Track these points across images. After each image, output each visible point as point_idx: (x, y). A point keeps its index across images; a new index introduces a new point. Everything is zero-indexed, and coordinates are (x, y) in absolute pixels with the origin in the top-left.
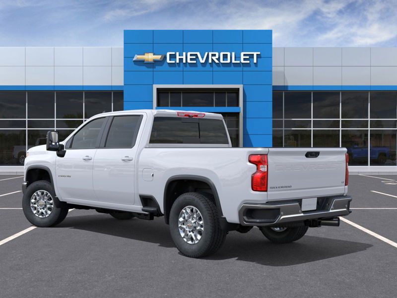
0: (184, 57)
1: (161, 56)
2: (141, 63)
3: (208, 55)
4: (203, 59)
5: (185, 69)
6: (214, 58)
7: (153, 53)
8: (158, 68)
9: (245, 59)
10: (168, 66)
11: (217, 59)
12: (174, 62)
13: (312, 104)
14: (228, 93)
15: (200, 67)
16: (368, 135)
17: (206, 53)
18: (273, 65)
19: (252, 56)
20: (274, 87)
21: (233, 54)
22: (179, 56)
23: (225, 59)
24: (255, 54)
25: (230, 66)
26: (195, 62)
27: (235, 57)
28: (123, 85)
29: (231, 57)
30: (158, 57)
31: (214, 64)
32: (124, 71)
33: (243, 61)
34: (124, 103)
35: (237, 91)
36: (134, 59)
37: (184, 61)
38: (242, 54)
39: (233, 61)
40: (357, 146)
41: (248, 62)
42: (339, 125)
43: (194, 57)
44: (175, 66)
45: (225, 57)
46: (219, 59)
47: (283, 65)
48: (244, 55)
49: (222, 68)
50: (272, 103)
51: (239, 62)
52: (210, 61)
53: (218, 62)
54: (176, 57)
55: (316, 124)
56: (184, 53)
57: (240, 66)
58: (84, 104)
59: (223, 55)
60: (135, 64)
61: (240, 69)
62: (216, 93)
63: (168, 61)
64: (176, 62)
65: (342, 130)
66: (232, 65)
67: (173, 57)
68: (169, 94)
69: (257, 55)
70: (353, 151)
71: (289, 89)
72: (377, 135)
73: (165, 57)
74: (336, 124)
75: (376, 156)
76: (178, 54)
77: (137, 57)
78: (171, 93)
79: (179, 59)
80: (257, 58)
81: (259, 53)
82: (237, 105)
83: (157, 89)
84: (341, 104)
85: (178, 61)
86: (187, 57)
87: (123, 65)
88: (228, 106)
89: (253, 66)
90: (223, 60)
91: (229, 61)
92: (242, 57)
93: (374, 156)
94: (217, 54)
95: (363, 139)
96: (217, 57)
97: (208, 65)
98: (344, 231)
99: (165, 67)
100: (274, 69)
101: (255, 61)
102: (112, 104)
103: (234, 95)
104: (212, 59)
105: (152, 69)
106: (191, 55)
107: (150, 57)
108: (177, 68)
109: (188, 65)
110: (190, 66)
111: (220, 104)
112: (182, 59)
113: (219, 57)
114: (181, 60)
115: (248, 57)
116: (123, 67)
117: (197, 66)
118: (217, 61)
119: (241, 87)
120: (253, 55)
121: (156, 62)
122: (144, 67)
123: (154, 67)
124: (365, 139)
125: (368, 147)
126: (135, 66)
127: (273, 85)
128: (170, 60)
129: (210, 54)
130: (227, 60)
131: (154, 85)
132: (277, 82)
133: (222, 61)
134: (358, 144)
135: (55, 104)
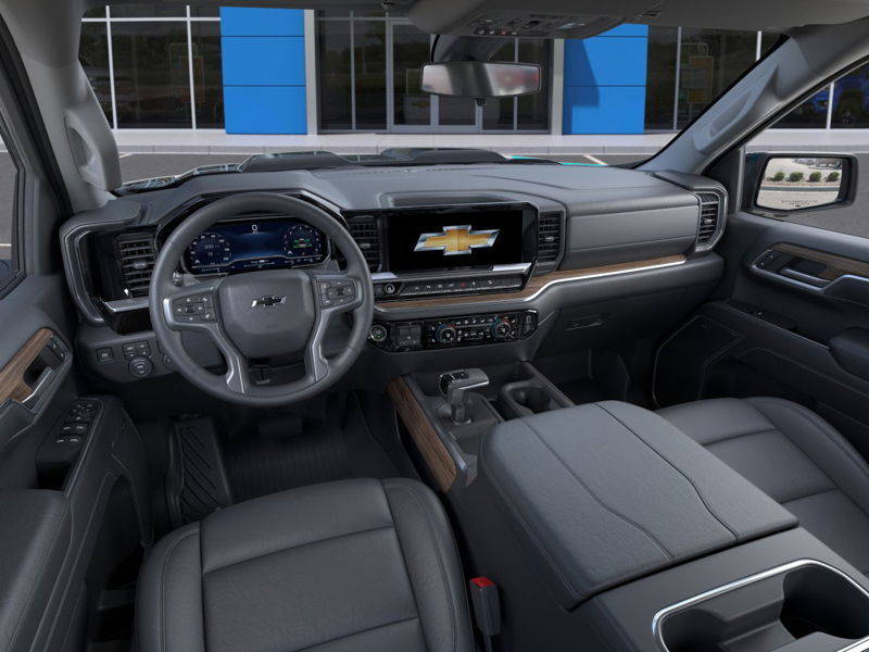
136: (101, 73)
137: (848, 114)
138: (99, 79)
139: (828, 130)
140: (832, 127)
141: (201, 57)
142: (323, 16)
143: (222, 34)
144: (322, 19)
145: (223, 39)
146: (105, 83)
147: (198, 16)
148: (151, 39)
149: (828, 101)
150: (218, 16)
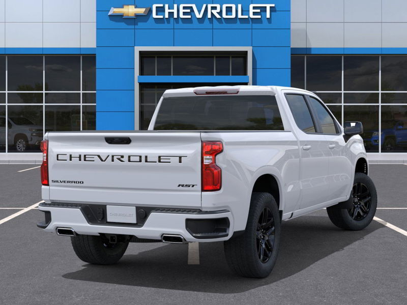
0: (175, 11)
1: (145, 9)
2: (119, 18)
3: (206, 8)
4: (199, 14)
5: (177, 26)
6: (214, 12)
7: (134, 5)
8: (141, 25)
9: (254, 13)
10: (154, 22)
11: (217, 13)
12: (162, 17)
13: (343, 72)
14: (233, 57)
15: (196, 24)
17: (204, 6)
18: (292, 21)
19: (264, 9)
20: (292, 49)
21: (240, 6)
22: (169, 9)
23: (229, 13)
24: (268, 6)
25: (236, 23)
26: (189, 17)
27: (242, 11)
28: (95, 47)
29: (237, 11)
30: (141, 11)
31: (214, 19)
32: (97, 29)
33: (252, 16)
34: (97, 70)
35: (244, 54)
36: (110, 13)
37: (175, 16)
38: (251, 6)
39: (240, 16)
40: (401, 127)
41: (259, 17)
42: (378, 99)
43: (189, 11)
44: (164, 23)
45: (229, 10)
46: (220, 13)
47: (305, 21)
48: (254, 8)
49: (225, 25)
50: (290, 70)
51: (247, 17)
52: (209, 16)
53: (220, 17)
54: (164, 11)
55: (348, 98)
56: (175, 6)
57: (249, 23)
58: (44, 72)
59: (226, 7)
60: (111, 20)
61: (249, 26)
62: (216, 57)
63: (154, 16)
64: (164, 16)
65: (382, 106)
66: (238, 20)
67: (160, 10)
68: (156, 58)
69: (270, 7)
70: (396, 133)
71: (313, 53)
73: (150, 11)
74: (374, 98)
76: (167, 6)
77: (114, 11)
78: (158, 57)
79: (169, 12)
80: (271, 11)
81: (273, 5)
82: (245, 73)
83: (140, 52)
84: (380, 72)
85: (167, 16)
86: (179, 11)
87: (95, 21)
88: (232, 75)
89: (265, 22)
90: (227, 15)
91: (233, 16)
92: (251, 11)
94: (218, 6)
96: (218, 10)
97: (206, 20)
98: (384, 237)
99: (150, 23)
100: (293, 26)
101: (268, 16)
102: (81, 72)
103: (241, 60)
104: (212, 13)
105: (133, 27)
106: (184, 8)
107: (130, 10)
108: (166, 25)
109: (180, 21)
110: (183, 23)
111: (222, 71)
112: (173, 13)
113: (221, 11)
114: (171, 14)
115: (259, 11)
116: (95, 24)
117: (192, 23)
118: (218, 16)
119: (249, 49)
120: (266, 7)
121: (138, 16)
122: (123, 23)
123: (135, 24)
126: (112, 22)
127: (291, 47)
128: (157, 15)
129: (209, 6)
130: (231, 15)
131: (135, 47)
132: (297, 43)
133: (224, 16)
134: (402, 124)
135: (7, 72)
136: (39, 128)
137: (389, 146)
138: (38, 130)
139: (380, 153)
140: (382, 152)
141: (86, 121)
142: (143, 103)
143: (97, 111)
144: (143, 104)
145: (97, 113)
146: (40, 132)
147: (86, 103)
148: (63, 113)
149: (378, 140)
150: (95, 103)
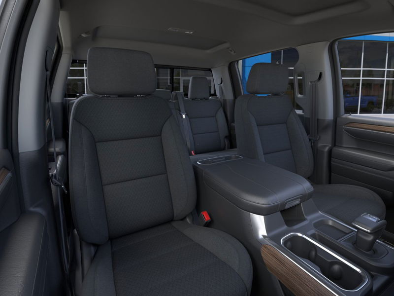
16: (359, 84)
40: (348, 95)
72: (368, 84)
75: (365, 105)
93: (363, 105)
95: (355, 89)
124: (357, 88)
125: (358, 96)
134: (350, 93)
